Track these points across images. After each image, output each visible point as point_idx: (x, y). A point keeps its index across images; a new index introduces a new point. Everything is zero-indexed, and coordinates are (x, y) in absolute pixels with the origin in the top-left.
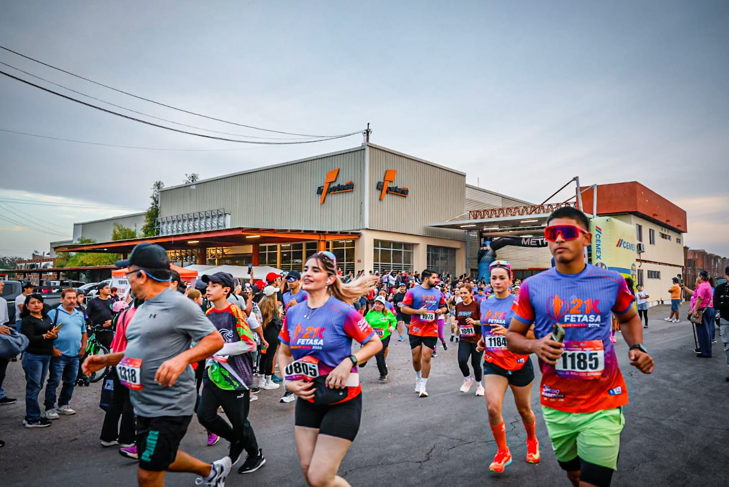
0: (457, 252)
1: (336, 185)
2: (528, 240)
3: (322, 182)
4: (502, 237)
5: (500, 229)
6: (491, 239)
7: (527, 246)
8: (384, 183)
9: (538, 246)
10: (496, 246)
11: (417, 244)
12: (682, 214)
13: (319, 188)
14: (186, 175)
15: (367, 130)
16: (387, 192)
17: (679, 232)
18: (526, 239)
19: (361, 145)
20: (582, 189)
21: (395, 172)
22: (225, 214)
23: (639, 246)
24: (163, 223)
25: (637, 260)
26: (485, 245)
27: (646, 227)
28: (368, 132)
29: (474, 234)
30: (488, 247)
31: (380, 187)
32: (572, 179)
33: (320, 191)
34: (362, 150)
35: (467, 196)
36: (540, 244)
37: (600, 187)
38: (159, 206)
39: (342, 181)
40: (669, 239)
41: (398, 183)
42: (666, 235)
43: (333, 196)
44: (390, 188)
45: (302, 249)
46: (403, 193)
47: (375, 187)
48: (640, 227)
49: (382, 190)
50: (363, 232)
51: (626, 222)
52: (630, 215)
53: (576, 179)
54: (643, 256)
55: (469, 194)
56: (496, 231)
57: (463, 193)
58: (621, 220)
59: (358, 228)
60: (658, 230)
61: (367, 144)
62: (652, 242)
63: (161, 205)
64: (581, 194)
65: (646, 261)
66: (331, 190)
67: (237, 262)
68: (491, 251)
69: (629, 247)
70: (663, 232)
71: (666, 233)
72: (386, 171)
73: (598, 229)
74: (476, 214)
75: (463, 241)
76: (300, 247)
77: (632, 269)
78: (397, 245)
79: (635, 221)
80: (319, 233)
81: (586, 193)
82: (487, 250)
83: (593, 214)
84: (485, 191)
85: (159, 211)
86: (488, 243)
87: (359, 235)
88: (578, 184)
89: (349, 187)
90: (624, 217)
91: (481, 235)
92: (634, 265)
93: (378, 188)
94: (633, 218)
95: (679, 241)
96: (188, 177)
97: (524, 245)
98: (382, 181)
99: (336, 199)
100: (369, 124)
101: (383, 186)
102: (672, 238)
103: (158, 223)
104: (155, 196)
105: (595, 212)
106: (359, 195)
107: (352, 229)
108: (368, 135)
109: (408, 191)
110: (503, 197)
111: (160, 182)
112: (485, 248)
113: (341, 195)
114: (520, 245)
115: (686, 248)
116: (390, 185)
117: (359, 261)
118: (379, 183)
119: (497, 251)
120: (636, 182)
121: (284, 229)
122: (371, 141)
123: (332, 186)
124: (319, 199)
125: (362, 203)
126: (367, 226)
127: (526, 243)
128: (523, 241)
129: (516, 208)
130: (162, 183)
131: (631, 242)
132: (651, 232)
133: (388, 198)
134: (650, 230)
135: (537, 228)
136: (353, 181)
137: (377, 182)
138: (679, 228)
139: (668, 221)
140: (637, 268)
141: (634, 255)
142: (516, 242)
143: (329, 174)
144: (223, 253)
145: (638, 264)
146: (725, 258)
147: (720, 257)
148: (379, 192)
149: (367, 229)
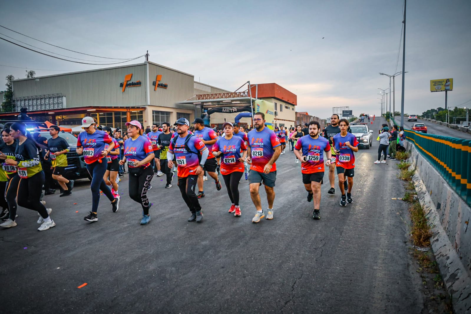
0: (190, 116)
1: (131, 82)
2: (226, 110)
3: (122, 80)
4: (213, 108)
5: (213, 104)
6: (207, 109)
7: (225, 112)
8: (156, 82)
9: (230, 112)
10: (210, 113)
11: (172, 112)
12: (294, 97)
13: (121, 84)
14: (26, 71)
15: (147, 54)
16: (158, 87)
17: (293, 105)
18: (225, 109)
19: (144, 62)
20: (251, 85)
21: (161, 76)
22: (62, 96)
23: (276, 113)
24: (17, 101)
25: (275, 119)
26: (204, 112)
27: (279, 103)
28: (147, 55)
29: (199, 107)
30: (206, 113)
31: (154, 84)
32: (247, 82)
33: (122, 85)
34: (144, 65)
35: (195, 87)
36: (231, 111)
37: (259, 85)
38: (13, 90)
39: (134, 80)
40: (289, 108)
41: (163, 82)
42: (287, 107)
43: (129, 88)
44: (159, 85)
45: (112, 115)
46: (165, 86)
47: (152, 84)
48: (276, 104)
49: (155, 86)
50: (147, 107)
51: (270, 102)
52: (271, 99)
53: (248, 82)
54: (277, 117)
55: (196, 86)
56: (210, 105)
57: (193, 86)
58: (268, 101)
59: (144, 105)
60: (284, 105)
61: (147, 62)
62: (281, 110)
63: (14, 90)
64: (251, 88)
65: (278, 119)
66: (127, 85)
67: (72, 123)
68: (207, 115)
69: (271, 113)
70: (286, 106)
71: (288, 106)
72: (157, 76)
73: (258, 106)
74: (199, 97)
75: (193, 110)
76: (111, 114)
77: (272, 123)
78: (162, 113)
79: (274, 101)
80: (127, 108)
81: (253, 88)
82: (206, 115)
83: (255, 98)
84: (203, 84)
85: (13, 94)
86: (206, 111)
87: (145, 108)
88: (249, 84)
89: (138, 84)
90: (268, 99)
91: (202, 107)
92: (273, 121)
93: (153, 84)
94: (273, 99)
95: (293, 109)
96: (28, 72)
97: (224, 112)
98: (155, 81)
99: (131, 90)
100: (147, 51)
101: (156, 83)
102: (290, 108)
103: (14, 101)
104: (9, 84)
105: (257, 97)
106: (144, 88)
107: (141, 105)
108: (147, 57)
109: (167, 85)
110: (212, 87)
111: (11, 76)
112: (204, 114)
113: (134, 88)
114: (221, 112)
115: (296, 113)
116: (159, 83)
117: (146, 121)
118: (154, 82)
119: (211, 115)
120: (274, 84)
121: (110, 106)
122: (149, 60)
123: (128, 83)
124: (121, 89)
125: (146, 92)
126: (149, 104)
127: (224, 111)
128: (223, 110)
129: (219, 94)
130: (13, 77)
131: (272, 111)
132: (281, 106)
133: (158, 89)
134: (280, 105)
135: (230, 104)
136: (140, 80)
137: (153, 81)
138: (293, 104)
139: (288, 100)
140: (275, 123)
141: (273, 117)
142: (220, 110)
143: (126, 77)
144: (63, 118)
145: (275, 121)
146: (315, 117)
147: (312, 116)
148: (154, 87)
149: (149, 105)
